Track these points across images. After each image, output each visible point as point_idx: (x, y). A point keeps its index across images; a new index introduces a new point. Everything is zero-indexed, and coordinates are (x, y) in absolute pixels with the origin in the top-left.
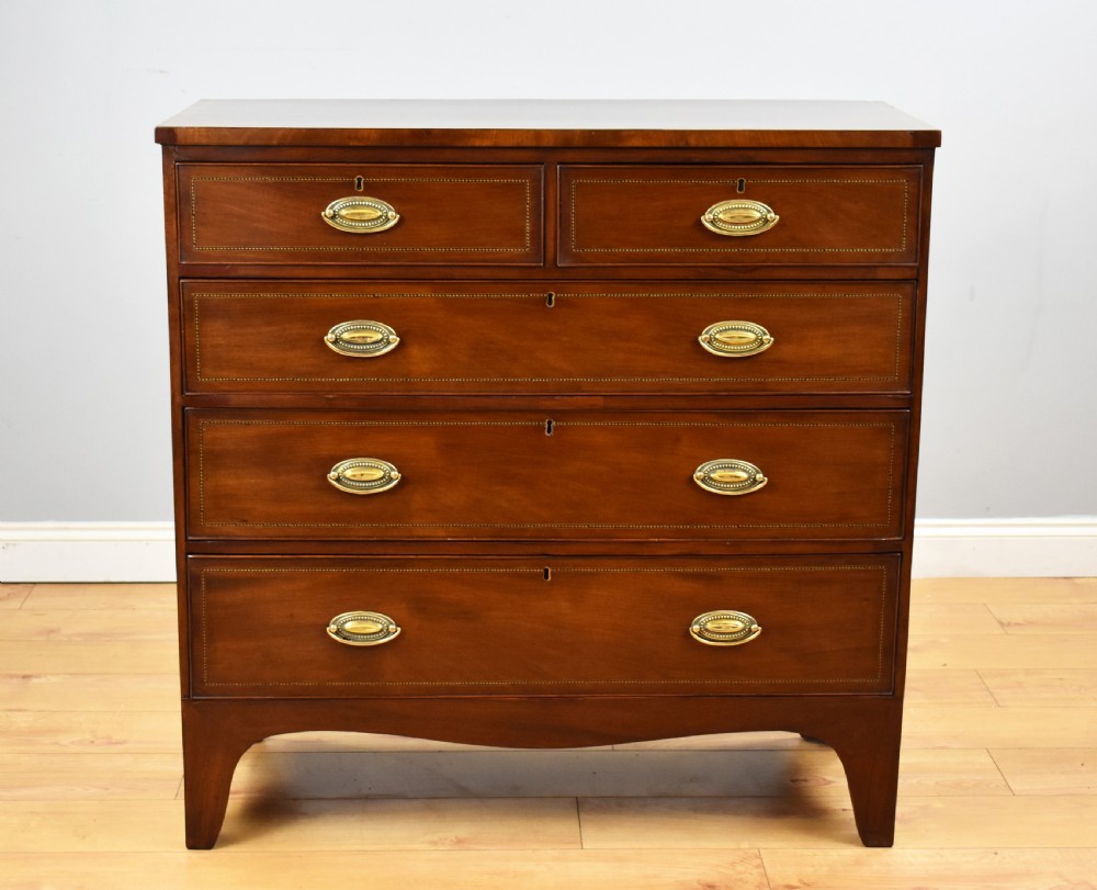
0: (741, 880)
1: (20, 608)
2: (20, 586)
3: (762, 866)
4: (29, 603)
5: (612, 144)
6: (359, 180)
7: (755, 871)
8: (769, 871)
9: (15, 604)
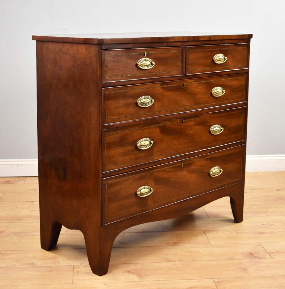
0: (259, 251)
1: (24, 183)
2: (22, 178)
3: (263, 247)
4: (26, 182)
5: (197, 40)
6: (145, 53)
7: (262, 249)
8: (265, 248)
9: (22, 182)
